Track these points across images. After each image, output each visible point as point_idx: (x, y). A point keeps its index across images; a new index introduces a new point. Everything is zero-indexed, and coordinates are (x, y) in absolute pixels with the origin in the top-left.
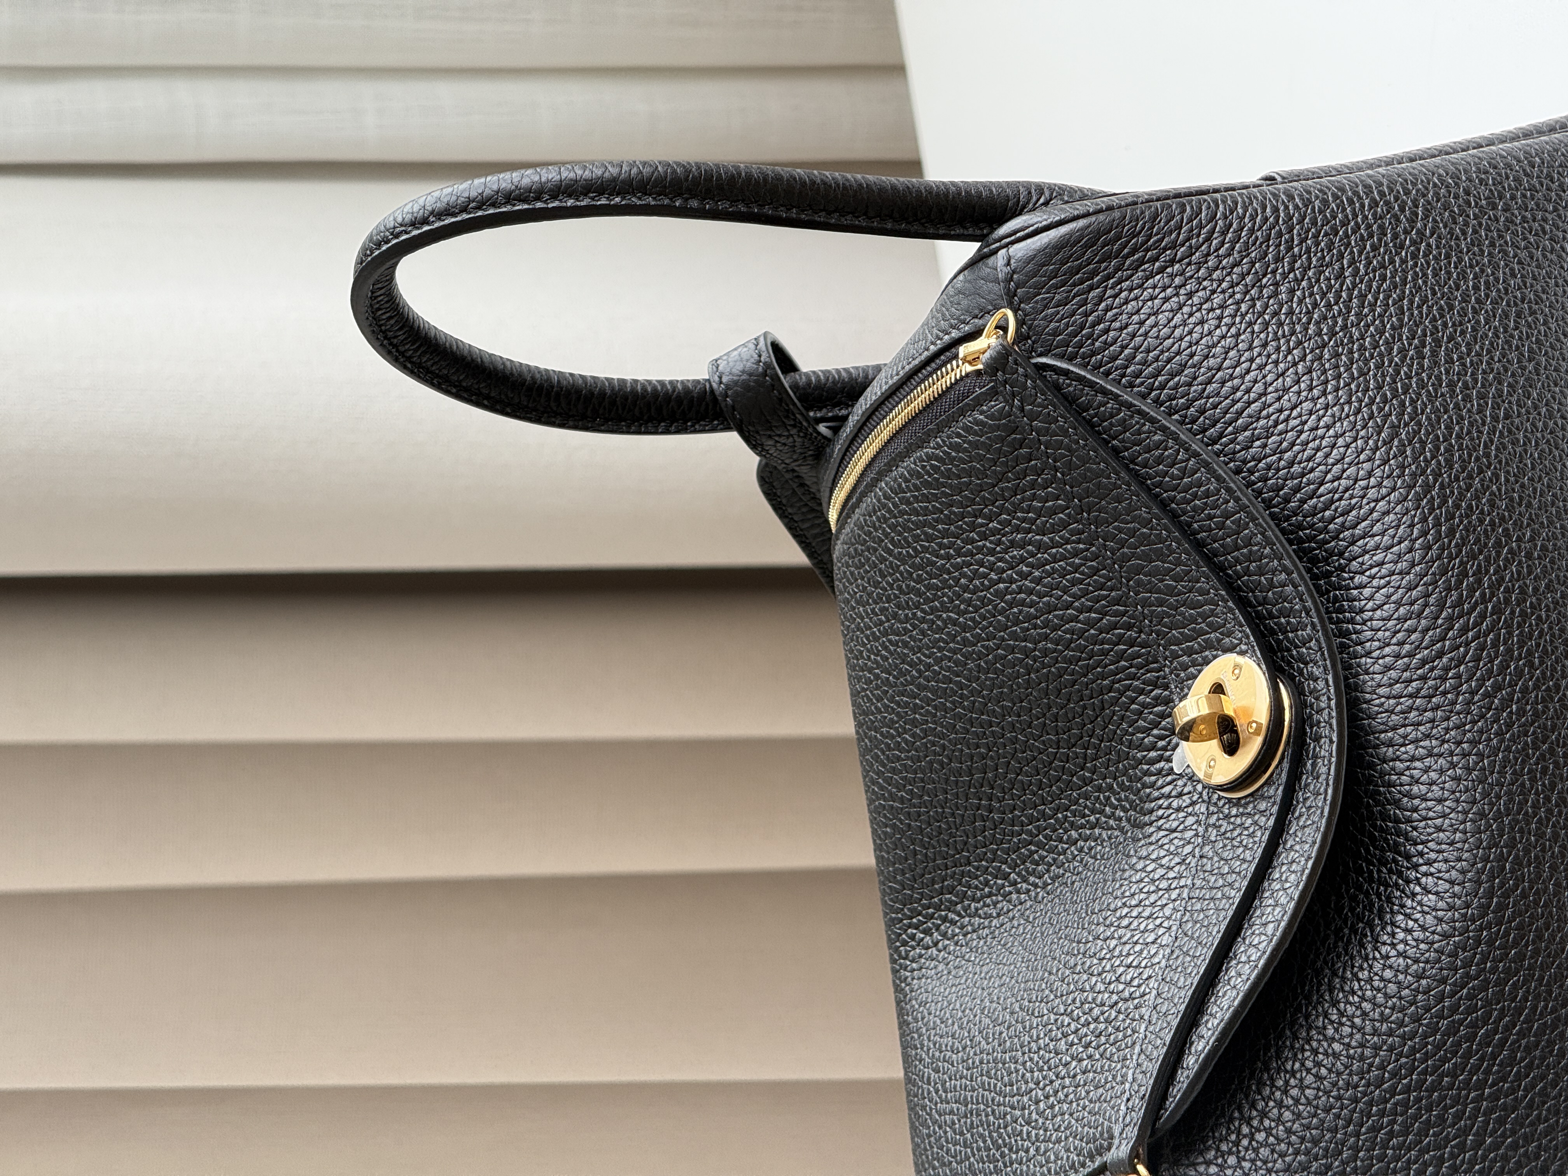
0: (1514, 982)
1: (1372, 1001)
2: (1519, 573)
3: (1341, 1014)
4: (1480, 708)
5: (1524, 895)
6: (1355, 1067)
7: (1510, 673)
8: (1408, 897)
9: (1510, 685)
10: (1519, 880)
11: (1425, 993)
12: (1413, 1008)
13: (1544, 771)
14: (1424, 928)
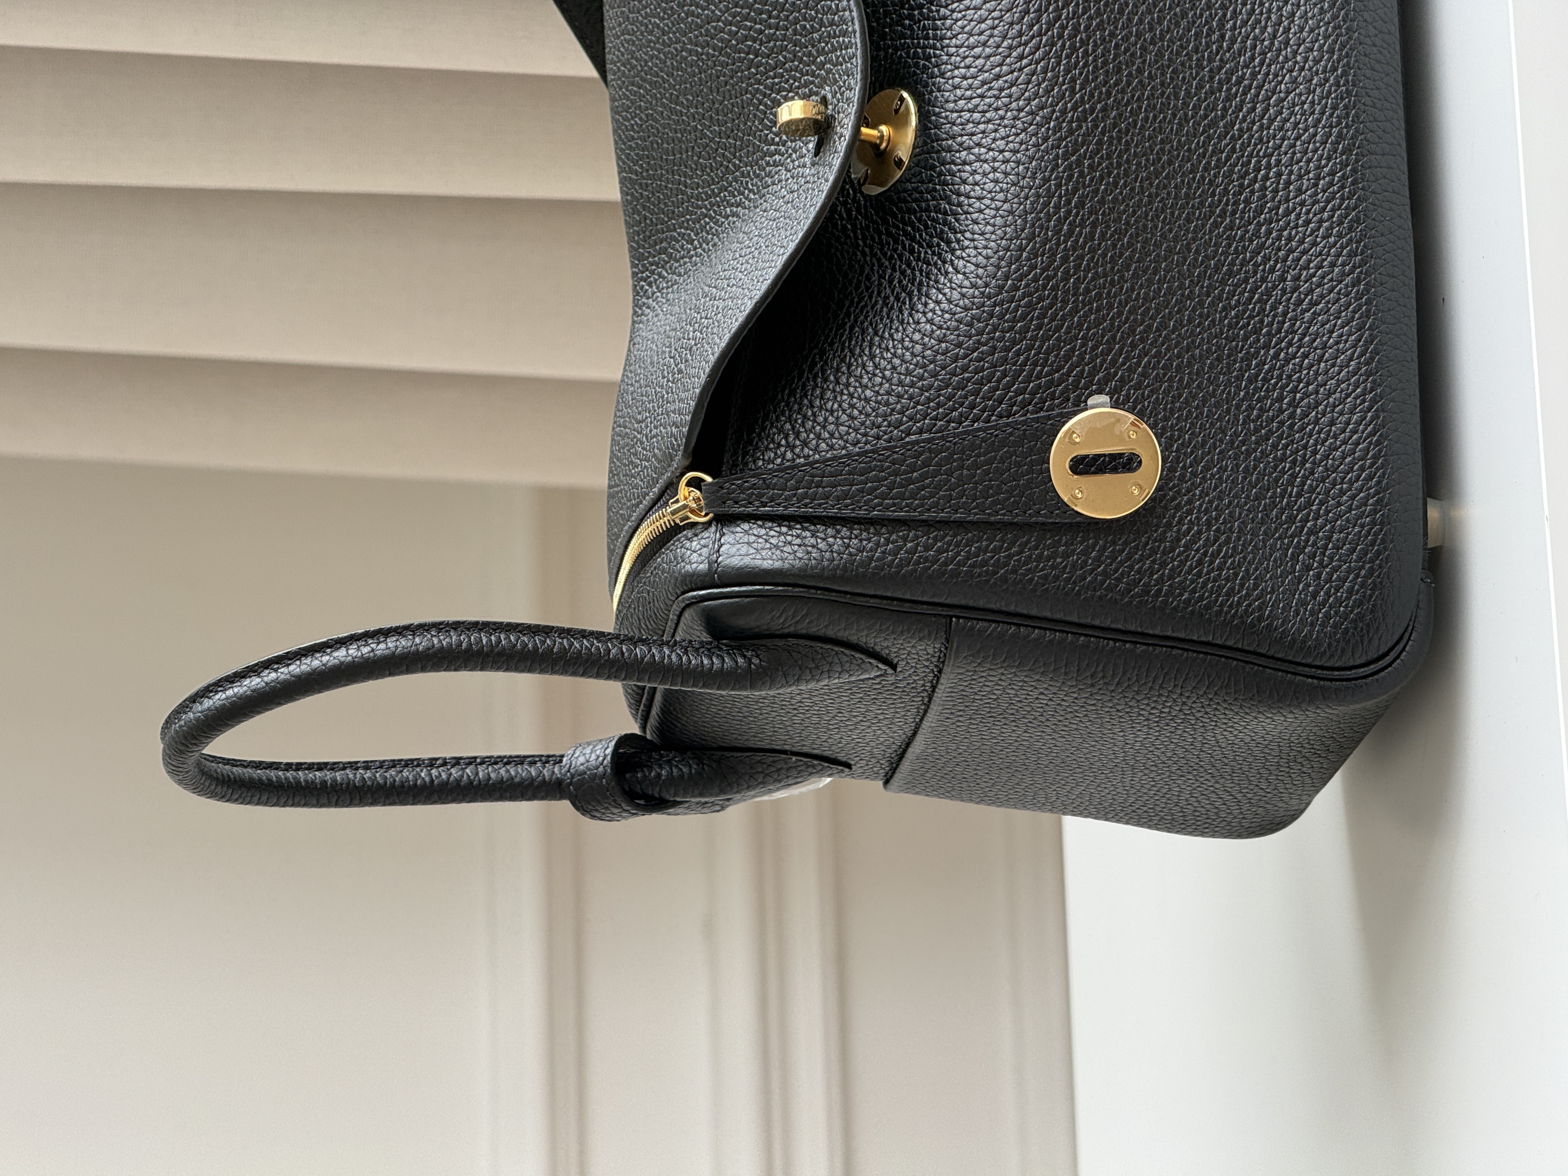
0: (1016, 351)
1: (902, 358)
2: (1074, 13)
3: (876, 367)
4: (1023, 123)
5: (1036, 280)
6: (880, 411)
7: (1053, 96)
8: (942, 274)
9: (1051, 105)
10: (1033, 267)
11: (943, 354)
12: (932, 366)
13: (1070, 177)
14: (950, 301)
